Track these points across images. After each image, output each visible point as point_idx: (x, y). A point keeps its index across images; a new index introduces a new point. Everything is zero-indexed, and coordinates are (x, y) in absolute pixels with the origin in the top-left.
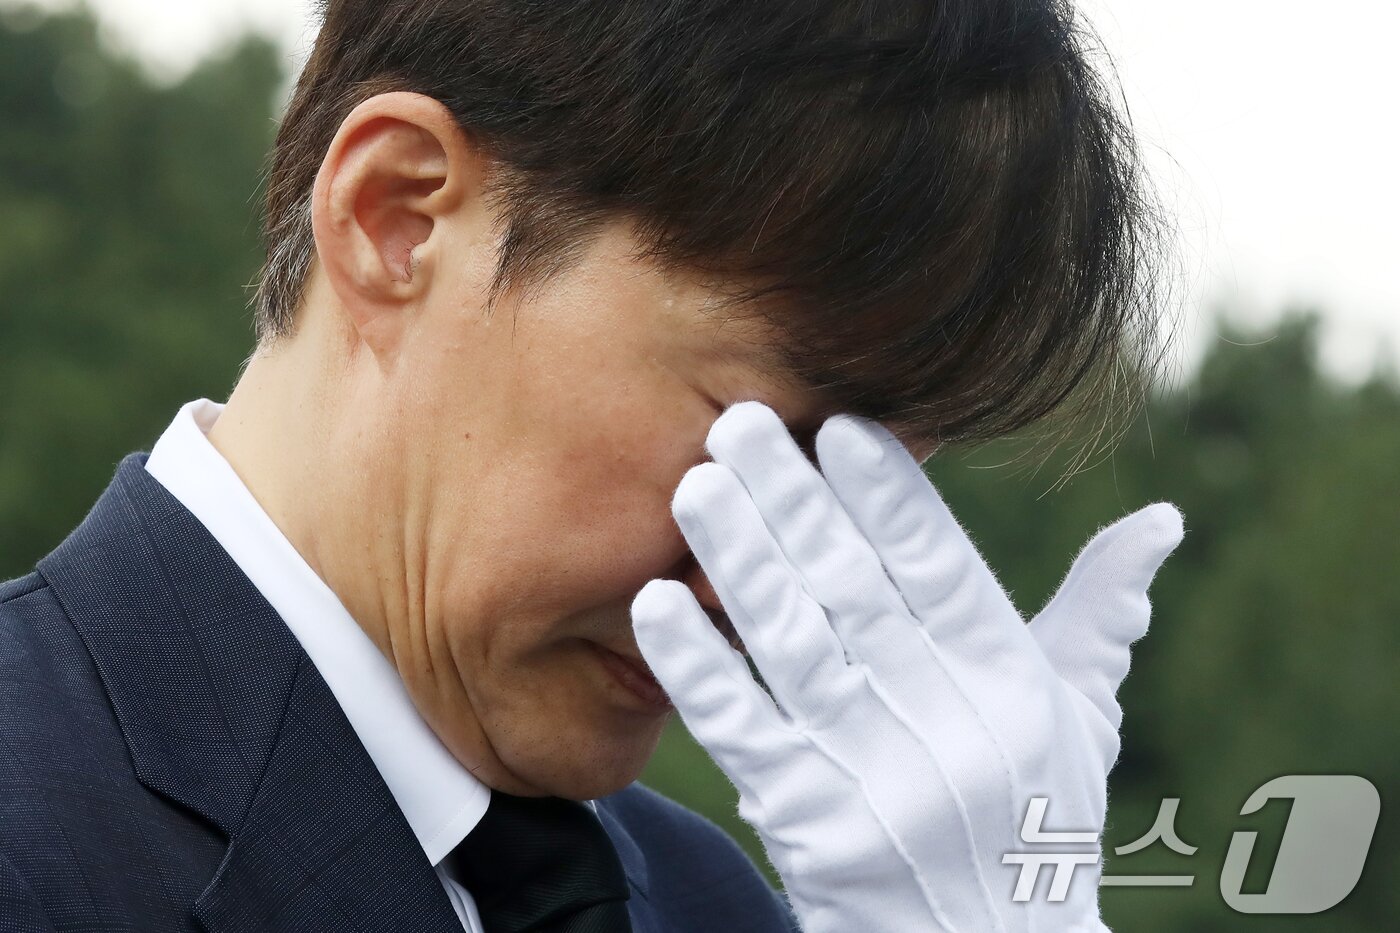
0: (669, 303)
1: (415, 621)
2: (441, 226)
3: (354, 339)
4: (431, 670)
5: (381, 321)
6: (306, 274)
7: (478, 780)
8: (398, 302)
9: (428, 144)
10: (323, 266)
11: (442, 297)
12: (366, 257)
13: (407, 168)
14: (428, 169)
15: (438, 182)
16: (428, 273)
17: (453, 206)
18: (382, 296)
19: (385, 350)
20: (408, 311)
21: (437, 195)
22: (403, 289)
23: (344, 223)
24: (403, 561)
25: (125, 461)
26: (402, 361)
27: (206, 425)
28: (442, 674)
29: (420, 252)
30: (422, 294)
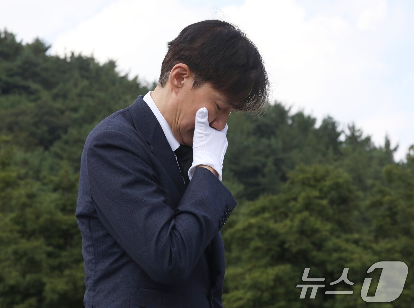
0: (214, 93)
1: (176, 124)
2: (185, 79)
3: (172, 90)
4: (177, 130)
5: (177, 90)
6: (167, 81)
7: (179, 143)
8: (179, 88)
9: (185, 70)
10: (170, 81)
11: (184, 88)
12: (176, 82)
13: (182, 72)
14: (185, 73)
15: (186, 74)
16: (183, 85)
17: (187, 77)
18: (177, 87)
19: (177, 93)
20: (180, 89)
21: (185, 76)
22: (180, 86)
23: (173, 78)
24: (176, 118)
25: (139, 96)
26: (179, 95)
27: (151, 94)
28: (178, 131)
29: (182, 82)
30: (182, 87)
